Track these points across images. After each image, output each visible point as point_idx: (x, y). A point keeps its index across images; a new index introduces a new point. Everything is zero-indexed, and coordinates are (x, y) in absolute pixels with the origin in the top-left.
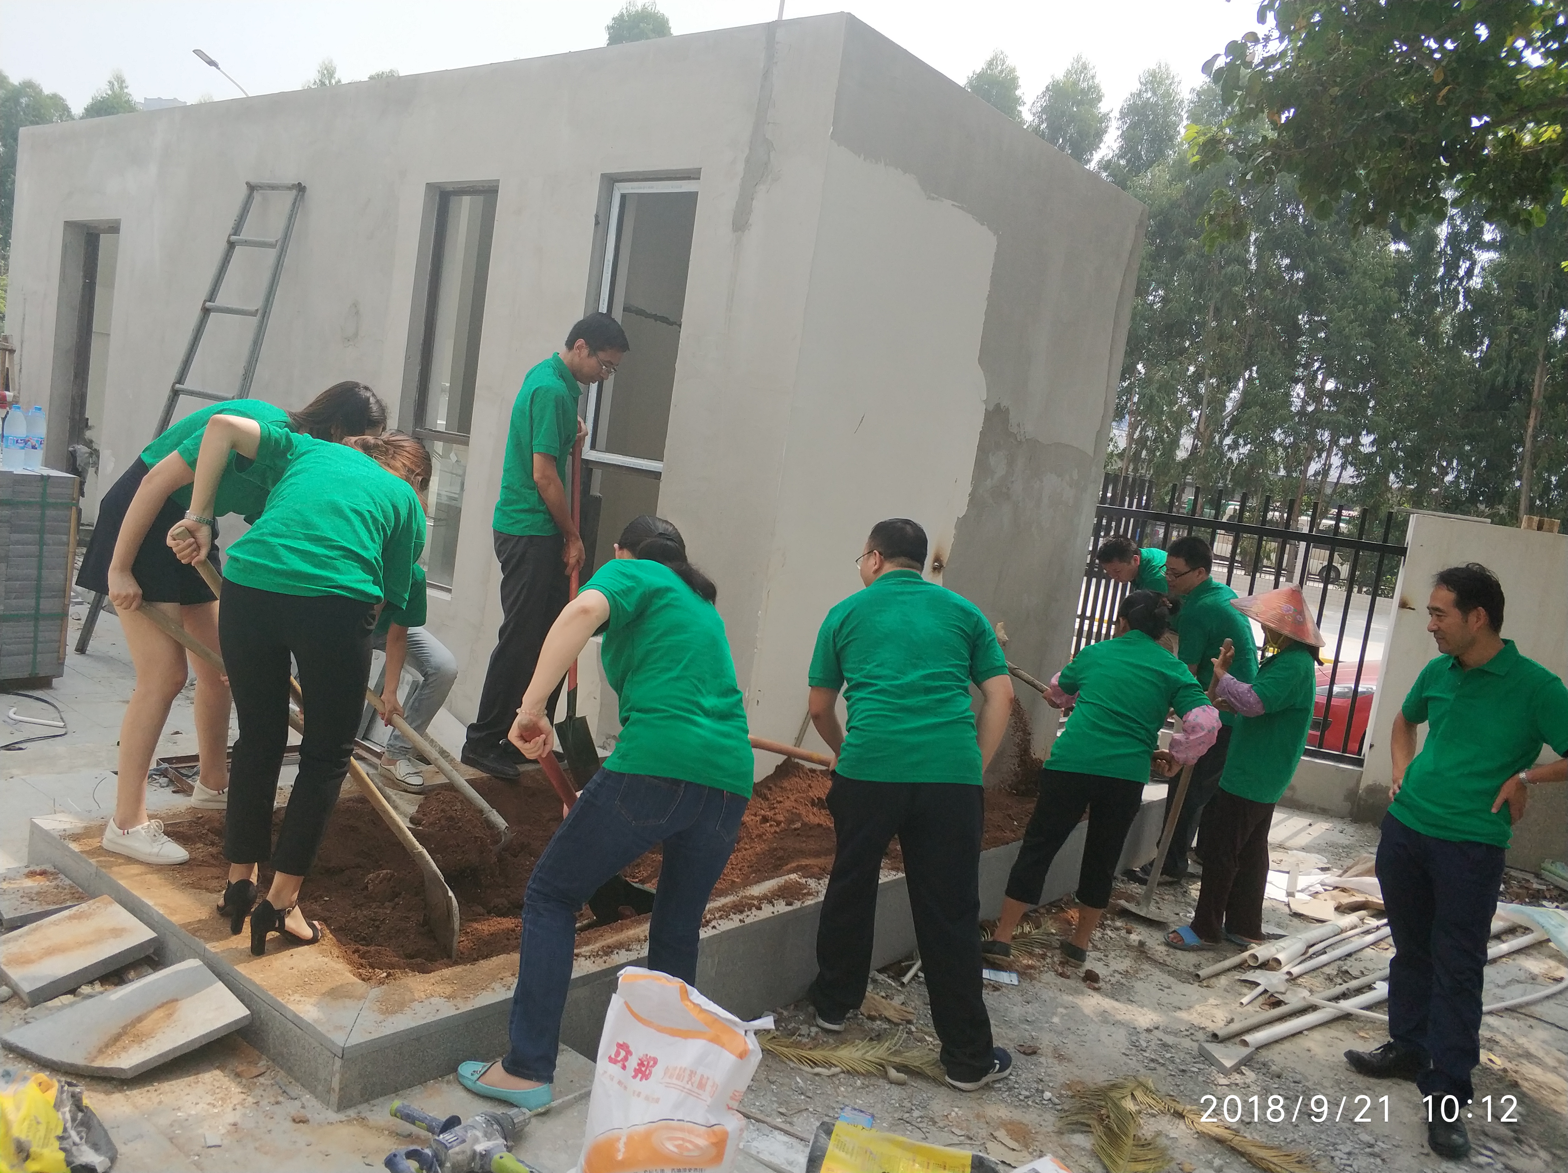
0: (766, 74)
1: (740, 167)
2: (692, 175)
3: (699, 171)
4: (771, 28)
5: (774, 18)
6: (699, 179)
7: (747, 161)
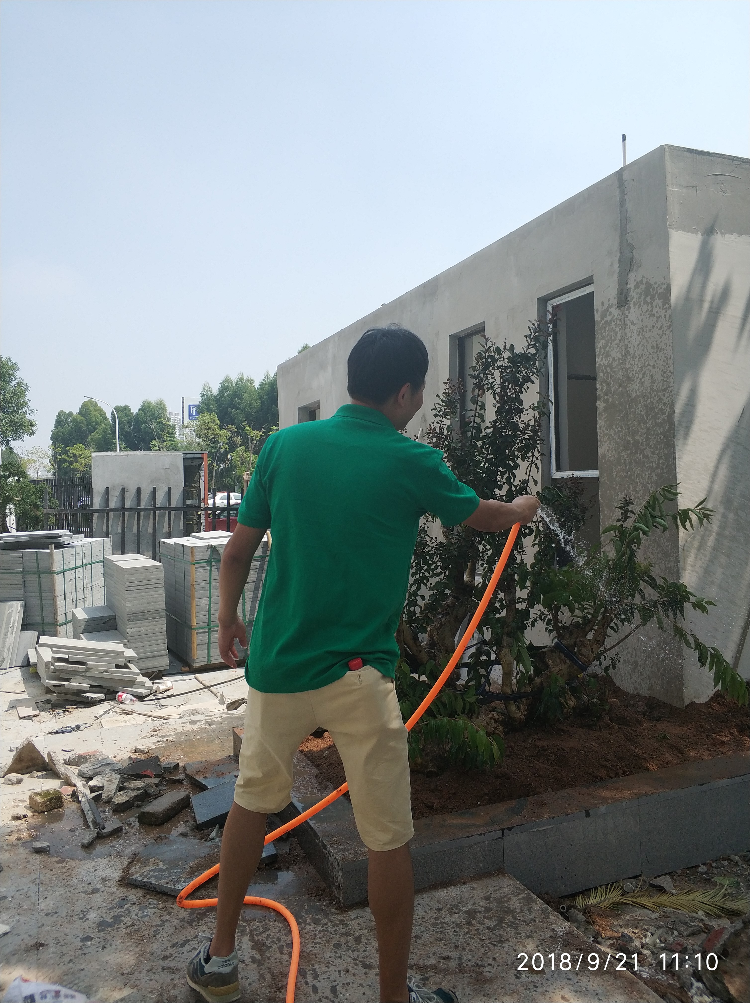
0: (622, 203)
1: (616, 267)
2: (589, 281)
3: (591, 278)
4: (619, 173)
5: (622, 166)
6: (593, 283)
7: (620, 260)
